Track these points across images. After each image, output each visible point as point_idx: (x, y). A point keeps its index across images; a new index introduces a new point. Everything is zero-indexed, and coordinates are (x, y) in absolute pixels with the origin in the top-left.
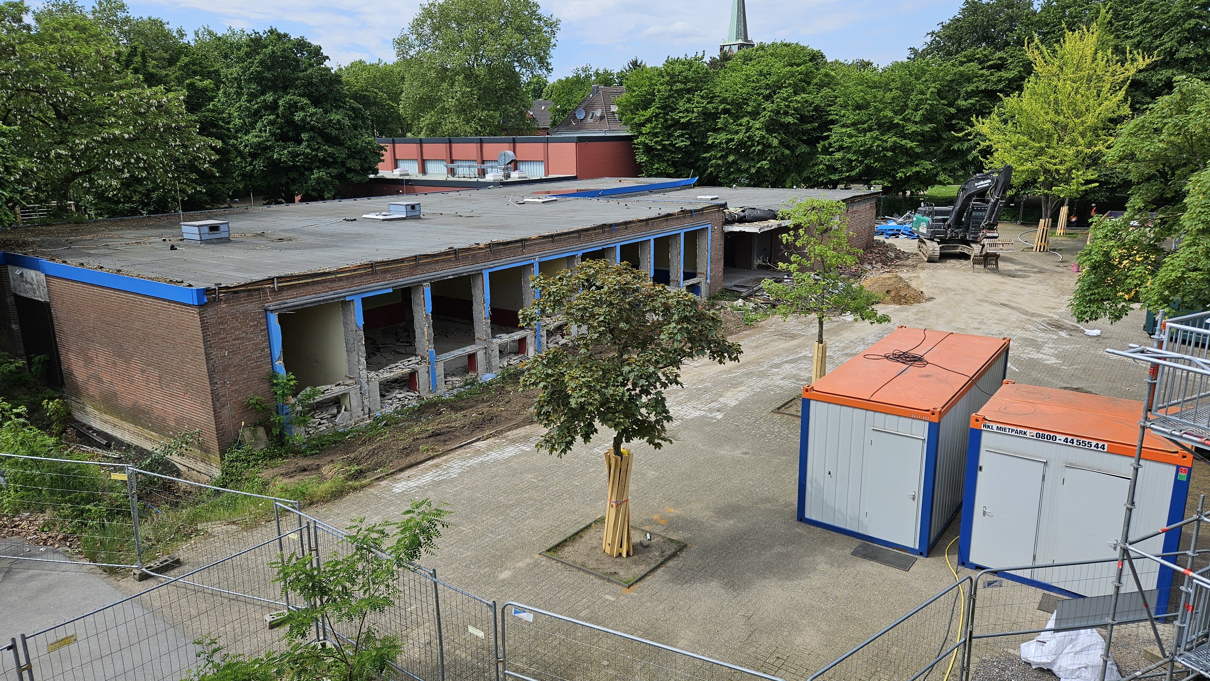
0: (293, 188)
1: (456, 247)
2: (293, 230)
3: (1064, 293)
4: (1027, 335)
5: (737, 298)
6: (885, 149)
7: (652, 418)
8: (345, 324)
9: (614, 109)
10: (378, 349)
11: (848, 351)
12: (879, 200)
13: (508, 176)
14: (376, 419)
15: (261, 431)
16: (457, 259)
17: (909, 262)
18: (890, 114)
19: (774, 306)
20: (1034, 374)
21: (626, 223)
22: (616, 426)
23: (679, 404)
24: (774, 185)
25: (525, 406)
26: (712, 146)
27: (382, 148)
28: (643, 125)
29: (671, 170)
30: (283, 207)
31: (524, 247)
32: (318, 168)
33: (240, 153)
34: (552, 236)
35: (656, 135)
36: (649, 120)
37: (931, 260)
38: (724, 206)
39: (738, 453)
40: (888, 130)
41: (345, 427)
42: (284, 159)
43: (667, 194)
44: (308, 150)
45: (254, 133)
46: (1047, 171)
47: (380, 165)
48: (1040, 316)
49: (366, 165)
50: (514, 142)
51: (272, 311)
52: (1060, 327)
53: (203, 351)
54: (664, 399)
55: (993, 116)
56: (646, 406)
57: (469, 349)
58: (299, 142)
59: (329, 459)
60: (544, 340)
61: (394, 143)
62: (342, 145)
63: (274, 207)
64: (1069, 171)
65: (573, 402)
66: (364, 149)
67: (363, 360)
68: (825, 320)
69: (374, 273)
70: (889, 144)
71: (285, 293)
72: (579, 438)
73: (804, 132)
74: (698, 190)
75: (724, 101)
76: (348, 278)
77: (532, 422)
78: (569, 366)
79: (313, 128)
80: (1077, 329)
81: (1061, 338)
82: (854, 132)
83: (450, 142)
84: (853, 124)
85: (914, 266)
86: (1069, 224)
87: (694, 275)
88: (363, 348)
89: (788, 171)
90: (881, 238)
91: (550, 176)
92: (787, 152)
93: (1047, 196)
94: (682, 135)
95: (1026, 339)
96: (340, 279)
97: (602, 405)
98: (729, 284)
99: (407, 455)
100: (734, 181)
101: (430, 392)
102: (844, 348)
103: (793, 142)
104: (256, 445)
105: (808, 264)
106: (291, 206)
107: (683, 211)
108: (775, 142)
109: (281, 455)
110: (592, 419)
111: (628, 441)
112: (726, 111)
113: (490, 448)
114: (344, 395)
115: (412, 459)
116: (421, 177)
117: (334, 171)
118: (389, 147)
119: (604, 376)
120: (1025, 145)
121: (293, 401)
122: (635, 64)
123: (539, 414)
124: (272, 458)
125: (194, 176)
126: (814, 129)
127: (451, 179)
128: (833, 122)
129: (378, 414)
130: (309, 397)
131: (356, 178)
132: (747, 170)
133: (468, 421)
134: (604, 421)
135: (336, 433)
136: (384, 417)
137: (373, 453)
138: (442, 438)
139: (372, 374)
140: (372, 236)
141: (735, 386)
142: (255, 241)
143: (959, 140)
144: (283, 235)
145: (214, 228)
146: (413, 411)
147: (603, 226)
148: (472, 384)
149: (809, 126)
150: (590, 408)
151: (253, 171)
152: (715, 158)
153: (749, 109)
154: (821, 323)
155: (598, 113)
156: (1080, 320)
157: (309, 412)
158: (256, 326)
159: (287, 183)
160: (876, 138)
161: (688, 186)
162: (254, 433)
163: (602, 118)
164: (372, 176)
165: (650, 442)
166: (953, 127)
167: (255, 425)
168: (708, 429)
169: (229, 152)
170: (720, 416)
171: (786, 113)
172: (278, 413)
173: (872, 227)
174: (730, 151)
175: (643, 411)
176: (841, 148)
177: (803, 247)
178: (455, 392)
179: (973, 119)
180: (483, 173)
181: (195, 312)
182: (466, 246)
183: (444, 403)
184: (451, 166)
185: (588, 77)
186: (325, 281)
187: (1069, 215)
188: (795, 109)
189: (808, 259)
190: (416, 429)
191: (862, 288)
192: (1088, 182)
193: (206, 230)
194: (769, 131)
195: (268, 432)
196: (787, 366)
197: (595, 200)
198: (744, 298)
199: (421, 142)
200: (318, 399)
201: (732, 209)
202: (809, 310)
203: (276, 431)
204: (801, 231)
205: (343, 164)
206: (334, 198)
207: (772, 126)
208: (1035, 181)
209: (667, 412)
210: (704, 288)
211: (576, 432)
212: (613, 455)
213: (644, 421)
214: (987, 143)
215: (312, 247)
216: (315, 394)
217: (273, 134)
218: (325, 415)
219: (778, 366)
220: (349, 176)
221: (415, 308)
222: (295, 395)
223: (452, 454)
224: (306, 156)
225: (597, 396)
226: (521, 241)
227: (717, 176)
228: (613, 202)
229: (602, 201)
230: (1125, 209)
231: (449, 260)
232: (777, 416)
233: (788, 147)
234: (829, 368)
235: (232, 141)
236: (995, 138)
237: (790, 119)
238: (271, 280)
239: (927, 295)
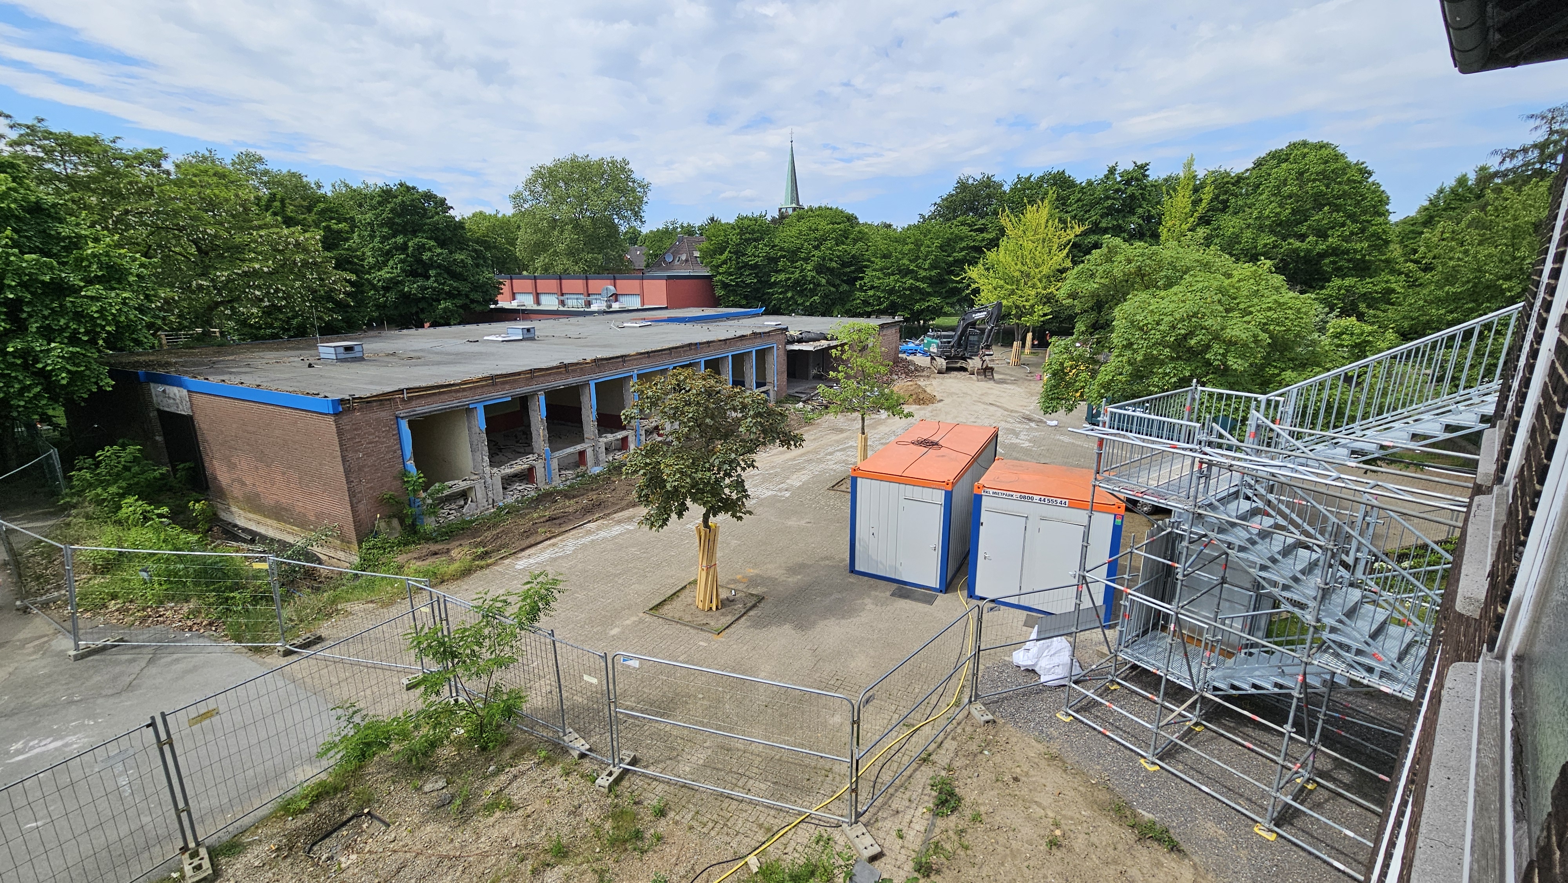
0: (422, 316)
1: (566, 362)
2: (422, 350)
3: (1032, 395)
4: (1008, 426)
5: (799, 402)
6: (904, 289)
7: (734, 496)
8: (469, 429)
9: (697, 254)
10: (500, 450)
11: (883, 441)
12: (901, 327)
13: (610, 307)
14: (499, 508)
15: (395, 522)
16: (567, 372)
17: (925, 373)
18: (907, 263)
19: (827, 407)
20: (1015, 454)
21: (708, 342)
22: (704, 504)
23: (755, 486)
24: (823, 315)
25: (628, 493)
26: (775, 284)
27: (501, 283)
28: (720, 266)
29: (744, 302)
30: (413, 331)
31: (624, 361)
32: (445, 299)
33: (374, 287)
34: (648, 353)
35: (731, 274)
36: (725, 262)
37: (940, 372)
38: (786, 329)
39: (803, 523)
40: (906, 275)
41: (473, 515)
42: (414, 291)
43: (741, 321)
44: (435, 285)
45: (386, 269)
46: (1017, 307)
47: (499, 297)
48: (1017, 412)
49: (488, 297)
50: (615, 279)
51: (402, 418)
52: (1030, 420)
53: (339, 453)
54: (743, 481)
55: (980, 265)
56: (729, 486)
57: (579, 447)
58: (428, 277)
59: (458, 543)
60: (643, 438)
61: (511, 279)
62: (465, 280)
63: (405, 331)
64: (1032, 306)
65: (668, 486)
66: (484, 284)
67: (486, 459)
68: (866, 417)
69: (494, 384)
70: (907, 285)
71: (414, 403)
72: (674, 516)
73: (845, 274)
74: (765, 317)
75: (782, 249)
76: (471, 388)
77: (634, 506)
78: (664, 456)
79: (439, 266)
80: (1041, 421)
81: (1031, 427)
82: (881, 276)
83: (560, 279)
84: (881, 270)
85: (928, 377)
86: (1033, 346)
87: (764, 384)
88: (486, 448)
89: (834, 304)
90: (904, 356)
91: (646, 307)
92: (833, 289)
93: (1018, 324)
94: (750, 274)
95: (1008, 429)
96: (464, 390)
97: (693, 487)
98: (791, 392)
99: (527, 537)
100: (793, 311)
101: (546, 483)
102: (880, 439)
103: (838, 282)
104: (391, 534)
105: (852, 373)
106: (420, 330)
107: (754, 333)
108: (824, 281)
109: (414, 542)
110: (685, 499)
111: (714, 516)
112: (784, 257)
113: (599, 529)
114: (470, 488)
115: (532, 540)
116: (536, 307)
117: (459, 302)
118: (508, 282)
119: (693, 463)
120: (1002, 287)
121: (423, 495)
122: (712, 219)
123: (640, 497)
124: (405, 545)
125: (330, 305)
126: (853, 272)
127: (561, 308)
128: (866, 266)
129: (501, 504)
130: (438, 491)
131: (479, 308)
132: (802, 304)
133: (579, 507)
134: (694, 500)
135: (464, 522)
136: (506, 506)
137: (497, 537)
138: (557, 521)
139: (495, 470)
140: (493, 354)
141: (798, 470)
142: (387, 359)
143: (957, 282)
144: (413, 355)
145: (348, 349)
146: (532, 500)
147: (690, 345)
148: (583, 476)
149: (848, 270)
150: (683, 490)
151: (386, 301)
152: (777, 293)
153: (803, 255)
154: (863, 419)
155: (684, 257)
156: (1046, 412)
157: (439, 504)
158: (388, 431)
159: (417, 313)
160: (897, 281)
161: (757, 315)
162: (389, 524)
163: (687, 261)
164: (492, 306)
165: (733, 516)
166: (951, 273)
167: (390, 517)
168: (778, 505)
169: (363, 285)
170: (787, 494)
171: (831, 260)
172: (410, 506)
173: (897, 348)
174: (788, 288)
175: (727, 491)
176: (872, 287)
177: (848, 359)
178: (568, 483)
179: (966, 267)
180: (589, 304)
181: (331, 420)
182: (575, 361)
183: (559, 492)
184: (562, 298)
185: (675, 229)
186: (450, 391)
187: (1033, 339)
188: (838, 257)
189: (852, 369)
190: (535, 515)
191: (892, 392)
192: (1045, 315)
193: (342, 350)
194: (818, 273)
195: (402, 522)
196: (838, 454)
197: (682, 325)
198: (804, 402)
199: (535, 278)
200: (446, 493)
201: (792, 333)
202: (854, 410)
203: (408, 521)
204: (846, 347)
205: (467, 296)
206: (459, 324)
207: (820, 269)
208: (1009, 314)
209: (745, 491)
210: (771, 393)
211: (671, 510)
212: (702, 528)
213: (727, 499)
214: (977, 285)
215: (439, 363)
216: (444, 489)
217: (403, 270)
218: (453, 506)
219: (831, 454)
220: (472, 306)
221: (531, 413)
222: (425, 491)
223: (567, 535)
224: (434, 289)
225: (688, 480)
226: (622, 356)
227: (780, 308)
228: (698, 327)
229: (689, 325)
230: (1072, 334)
231: (561, 373)
232: (832, 493)
233: (834, 286)
234: (870, 453)
235: (367, 276)
236: (981, 282)
237: (834, 264)
238: (401, 391)
239: (938, 398)
